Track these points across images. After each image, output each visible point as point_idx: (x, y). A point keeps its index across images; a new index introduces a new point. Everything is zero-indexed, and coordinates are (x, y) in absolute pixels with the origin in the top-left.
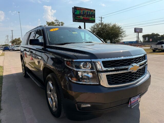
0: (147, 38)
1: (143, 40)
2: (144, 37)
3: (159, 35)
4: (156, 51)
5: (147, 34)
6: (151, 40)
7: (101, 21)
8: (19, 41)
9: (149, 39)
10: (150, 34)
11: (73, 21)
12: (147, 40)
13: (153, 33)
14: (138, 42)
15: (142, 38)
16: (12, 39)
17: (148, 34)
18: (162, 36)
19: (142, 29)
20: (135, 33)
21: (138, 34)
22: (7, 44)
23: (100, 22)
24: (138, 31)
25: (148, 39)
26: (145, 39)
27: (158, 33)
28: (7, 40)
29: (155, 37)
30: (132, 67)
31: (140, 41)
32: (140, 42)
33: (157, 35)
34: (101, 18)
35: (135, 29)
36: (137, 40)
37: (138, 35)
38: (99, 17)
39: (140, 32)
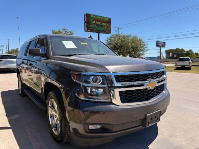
0: (171, 53)
1: (166, 56)
2: (168, 52)
3: (184, 50)
5: (170, 49)
6: (175, 56)
7: (117, 31)
8: (17, 52)
9: (173, 55)
10: (174, 49)
11: (85, 31)
12: (171, 56)
13: (177, 48)
14: (160, 58)
15: (165, 53)
16: (8, 50)
17: (172, 49)
18: (188, 51)
19: (165, 43)
20: (157, 47)
21: (160, 49)
23: (117, 33)
24: (160, 45)
26: (169, 55)
27: (183, 49)
28: (2, 51)
29: (179, 53)
30: (149, 83)
31: (163, 57)
33: (183, 50)
34: (118, 28)
35: (157, 42)
36: (159, 56)
37: (160, 50)
38: (116, 28)
39: (163, 47)
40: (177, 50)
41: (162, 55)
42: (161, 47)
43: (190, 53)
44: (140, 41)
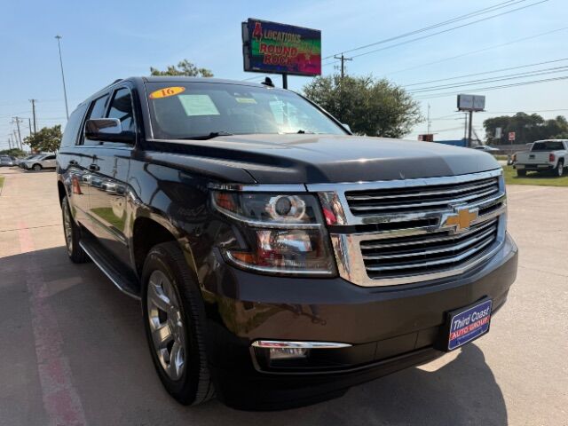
0: (499, 130)
1: (487, 136)
2: (491, 125)
3: (540, 120)
4: (528, 173)
5: (499, 116)
6: (512, 136)
7: (340, 68)
8: (56, 136)
9: (505, 134)
10: (511, 115)
11: (245, 70)
12: (498, 136)
13: (520, 114)
14: (469, 144)
15: (484, 129)
16: (33, 131)
17: (505, 115)
18: (551, 122)
19: (484, 97)
20: (461, 112)
21: (468, 116)
22: (15, 149)
23: (340, 73)
24: (469, 104)
25: (503, 132)
26: (494, 134)
27: (538, 114)
28: (17, 134)
29: (527, 126)
31: (479, 141)
32: (477, 143)
33: (536, 119)
34: (342, 59)
35: (459, 97)
36: (467, 137)
37: (468, 120)
38: (335, 58)
39: (477, 110)
40: (521, 119)
41: (475, 134)
42: (471, 112)
43: (559, 125)
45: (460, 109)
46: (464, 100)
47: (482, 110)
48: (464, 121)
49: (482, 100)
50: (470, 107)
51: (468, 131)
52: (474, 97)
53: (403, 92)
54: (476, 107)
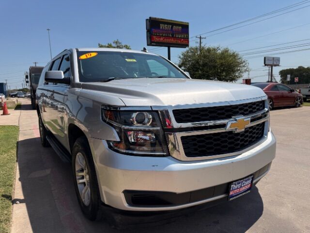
0: (289, 76)
1: (281, 80)
2: (283, 73)
4: (307, 100)
5: (288, 68)
6: (296, 80)
7: (199, 43)
10: (295, 68)
11: (148, 45)
12: (289, 79)
15: (280, 76)
17: (292, 68)
19: (279, 58)
20: (266, 67)
21: (270, 69)
23: (198, 45)
24: (270, 63)
25: (291, 78)
26: (286, 79)
29: (304, 74)
31: (276, 82)
34: (200, 38)
35: (265, 58)
36: (270, 80)
37: (270, 71)
38: (197, 37)
39: (275, 66)
40: (301, 69)
41: (275, 79)
42: (272, 66)
44: (234, 56)
45: (266, 65)
46: (268, 60)
47: (278, 65)
48: (268, 71)
49: (278, 60)
50: (272, 64)
51: (270, 77)
52: (273, 58)
53: (237, 55)
54: (275, 63)
